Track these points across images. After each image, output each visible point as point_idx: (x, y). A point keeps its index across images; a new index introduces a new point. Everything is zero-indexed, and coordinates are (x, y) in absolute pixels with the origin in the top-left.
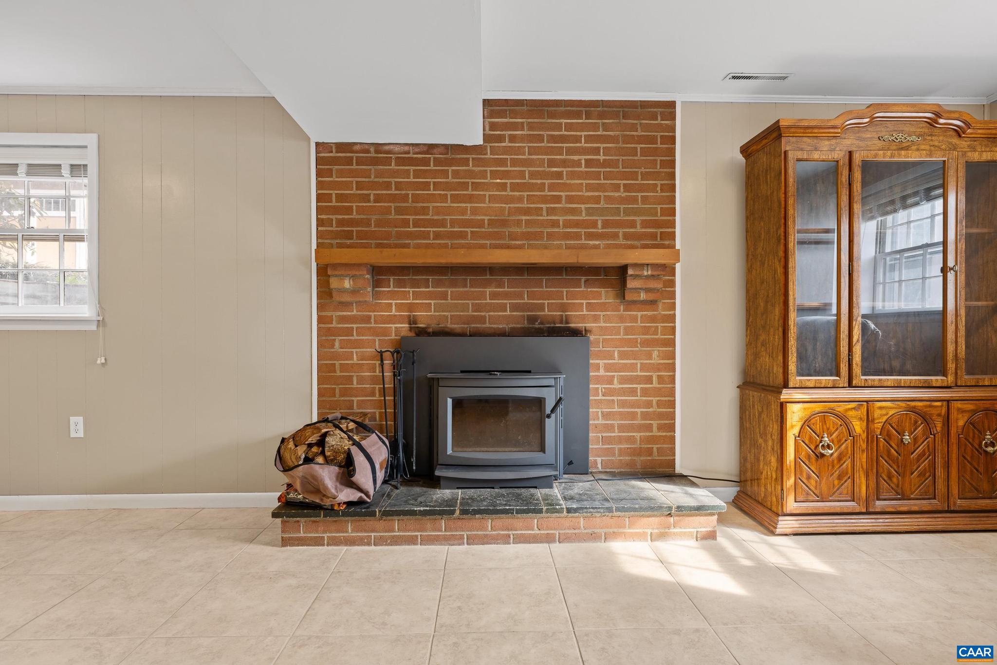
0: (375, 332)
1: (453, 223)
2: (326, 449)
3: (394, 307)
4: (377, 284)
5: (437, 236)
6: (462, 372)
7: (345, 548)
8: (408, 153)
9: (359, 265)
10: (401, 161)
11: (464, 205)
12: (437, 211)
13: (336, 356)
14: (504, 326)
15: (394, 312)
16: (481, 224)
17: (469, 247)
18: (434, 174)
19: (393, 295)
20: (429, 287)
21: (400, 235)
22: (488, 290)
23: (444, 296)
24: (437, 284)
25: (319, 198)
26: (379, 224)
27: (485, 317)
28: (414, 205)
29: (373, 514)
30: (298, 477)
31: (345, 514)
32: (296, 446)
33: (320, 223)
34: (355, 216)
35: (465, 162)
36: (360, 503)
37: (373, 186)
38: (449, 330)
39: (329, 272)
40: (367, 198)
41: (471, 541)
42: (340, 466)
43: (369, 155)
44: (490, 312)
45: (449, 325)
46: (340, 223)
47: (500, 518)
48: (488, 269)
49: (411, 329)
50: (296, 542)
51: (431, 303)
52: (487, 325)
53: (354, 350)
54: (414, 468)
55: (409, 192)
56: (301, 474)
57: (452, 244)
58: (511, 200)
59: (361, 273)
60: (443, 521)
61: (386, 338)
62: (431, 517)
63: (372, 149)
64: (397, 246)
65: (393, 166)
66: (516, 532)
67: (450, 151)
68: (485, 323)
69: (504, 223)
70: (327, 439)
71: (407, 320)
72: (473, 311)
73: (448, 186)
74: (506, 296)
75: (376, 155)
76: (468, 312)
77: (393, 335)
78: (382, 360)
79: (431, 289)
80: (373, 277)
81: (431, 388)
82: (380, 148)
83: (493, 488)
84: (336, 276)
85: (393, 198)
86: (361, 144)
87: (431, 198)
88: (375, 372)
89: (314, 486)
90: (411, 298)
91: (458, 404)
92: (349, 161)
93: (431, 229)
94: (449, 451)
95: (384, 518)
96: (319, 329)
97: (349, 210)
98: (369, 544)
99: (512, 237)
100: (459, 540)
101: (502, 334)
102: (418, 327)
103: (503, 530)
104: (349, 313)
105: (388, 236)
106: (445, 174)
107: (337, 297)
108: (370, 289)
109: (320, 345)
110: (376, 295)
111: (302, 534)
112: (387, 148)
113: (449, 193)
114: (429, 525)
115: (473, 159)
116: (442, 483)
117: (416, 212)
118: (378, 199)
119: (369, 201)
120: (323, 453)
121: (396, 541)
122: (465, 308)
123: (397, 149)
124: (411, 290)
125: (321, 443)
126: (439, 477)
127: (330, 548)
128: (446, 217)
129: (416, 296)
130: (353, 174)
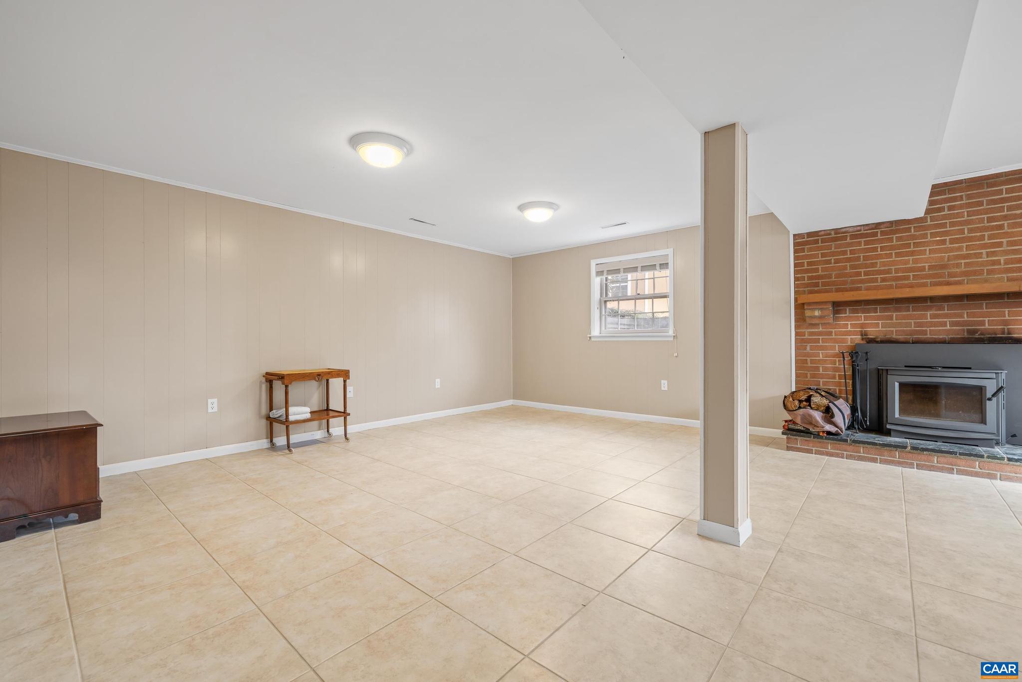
0: (836, 341)
1: (897, 271)
2: (812, 403)
3: (849, 326)
4: (836, 312)
5: (883, 280)
6: (906, 366)
7: (827, 457)
8: (860, 231)
9: (826, 302)
10: (853, 237)
11: (907, 258)
12: (883, 264)
13: (808, 355)
14: (944, 336)
15: (849, 329)
16: (923, 269)
17: (911, 286)
18: (881, 241)
19: (848, 319)
20: (877, 312)
21: (853, 282)
22: (929, 313)
23: (891, 318)
24: (883, 310)
25: (796, 265)
26: (837, 276)
27: (926, 331)
28: (865, 262)
29: (846, 441)
30: (800, 415)
31: (826, 439)
32: (793, 400)
33: (796, 279)
34: (820, 273)
35: (909, 230)
36: (836, 434)
37: (833, 254)
38: (895, 340)
39: (806, 307)
40: (829, 262)
41: (919, 467)
42: (823, 413)
43: (831, 236)
44: (931, 327)
45: (894, 336)
46: (810, 278)
47: (944, 456)
48: (929, 299)
49: (863, 339)
50: (795, 450)
51: (879, 323)
52: (928, 336)
53: (820, 352)
54: (868, 424)
55: (860, 255)
56: (801, 413)
57: (896, 284)
58: (952, 250)
59: (827, 307)
60: (897, 453)
61: (844, 344)
62: (888, 448)
63: (833, 233)
64: (852, 290)
65: (848, 240)
66: (959, 468)
67: (894, 225)
68: (926, 334)
69: (944, 267)
70: (812, 398)
71: (859, 333)
72: (915, 327)
73: (892, 248)
74: (946, 316)
75: (836, 236)
76: (911, 327)
77: (849, 342)
78: (844, 358)
79: (878, 314)
80: (833, 308)
81: (880, 376)
82: (839, 231)
83: (937, 442)
84: (810, 309)
85: (849, 260)
86: (824, 230)
87: (879, 257)
88: (836, 365)
89: (810, 421)
90: (863, 320)
91: (902, 385)
92: (817, 242)
93: (879, 276)
94: (897, 415)
95: (853, 444)
96: (796, 339)
97: (817, 270)
98: (842, 457)
99: (951, 275)
100: (911, 466)
101: (943, 342)
102: (868, 338)
103: (947, 465)
104: (817, 330)
105: (845, 283)
106: (891, 240)
107: (809, 321)
108: (832, 316)
109: (797, 348)
110: (835, 319)
111: (799, 446)
112: (844, 230)
113: (893, 252)
114: (886, 453)
115: (914, 227)
116: (892, 433)
117: (866, 266)
118: (836, 262)
119: (831, 263)
120: (810, 405)
121: (861, 459)
122: (909, 325)
123: (851, 230)
124: (863, 315)
125: (808, 400)
126: (890, 430)
127: (816, 455)
128: (891, 268)
129: (866, 318)
130: (819, 249)
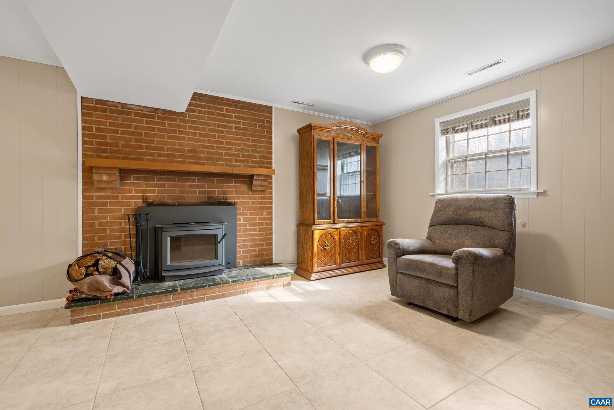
0: (121, 204)
1: (168, 149)
2: (99, 268)
3: (133, 191)
4: (122, 178)
5: (159, 155)
6: (174, 224)
7: (114, 318)
8: (143, 111)
9: (114, 168)
10: (137, 114)
11: (175, 141)
12: (159, 143)
13: (96, 218)
14: (196, 201)
15: (133, 194)
16: (183, 151)
17: (177, 162)
18: (158, 124)
19: (133, 185)
20: (154, 181)
21: (137, 153)
22: (187, 184)
23: (163, 186)
24: (160, 179)
25: (83, 128)
26: (124, 146)
27: (186, 197)
28: (146, 138)
29: (132, 297)
30: (86, 283)
31: (114, 300)
32: (79, 268)
33: (84, 142)
34: (108, 140)
35: (175, 120)
36: (123, 293)
37: (120, 125)
38: (166, 203)
39: (94, 171)
40: (116, 132)
41: (186, 303)
42: (111, 275)
43: (118, 109)
44: (188, 194)
45: (166, 201)
46: (98, 144)
47: (200, 290)
48: (187, 173)
49: (144, 203)
50: (81, 321)
51: (156, 190)
52: (187, 201)
53: (108, 214)
54: (148, 274)
55: (143, 131)
56: (88, 281)
57: (167, 160)
58: (199, 141)
59: (115, 172)
60: (171, 296)
61: (129, 207)
62: (165, 295)
63: (120, 106)
64: (135, 159)
65: (133, 116)
66: (208, 295)
67: (166, 113)
68: (186, 199)
69: (196, 152)
70: (100, 262)
71: (141, 198)
72: (179, 194)
73: (165, 131)
74: (197, 186)
75: (122, 109)
76: (177, 194)
77: (133, 206)
78: (129, 219)
79: (155, 182)
80: (120, 174)
81: (157, 233)
82: (125, 106)
83: (193, 278)
84: (97, 173)
85: (133, 133)
86: (112, 102)
87: (155, 136)
88: (122, 226)
89: (99, 287)
90: (144, 186)
91: (172, 239)
92: (105, 110)
93: (156, 152)
94: (169, 264)
95: (138, 299)
96: (84, 203)
97: (105, 137)
98: (129, 314)
99: (200, 158)
100: (180, 304)
101: (195, 205)
102: (148, 202)
103: (202, 295)
104: (105, 194)
105: (130, 153)
106: (164, 124)
107: (97, 185)
108: (118, 181)
109: (84, 212)
110: (122, 184)
111: (85, 316)
112: (129, 106)
113: (166, 134)
114: (163, 299)
115: (179, 119)
116: (166, 279)
117: (147, 142)
118: (123, 133)
119: (118, 133)
120: (97, 270)
121: (145, 310)
122: (175, 192)
123: (135, 108)
124: (144, 182)
125: (96, 264)
126: (164, 276)
127: (104, 320)
128: (164, 146)
129: (147, 185)
130: (106, 117)
